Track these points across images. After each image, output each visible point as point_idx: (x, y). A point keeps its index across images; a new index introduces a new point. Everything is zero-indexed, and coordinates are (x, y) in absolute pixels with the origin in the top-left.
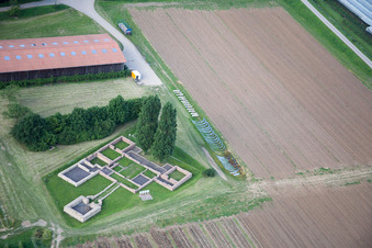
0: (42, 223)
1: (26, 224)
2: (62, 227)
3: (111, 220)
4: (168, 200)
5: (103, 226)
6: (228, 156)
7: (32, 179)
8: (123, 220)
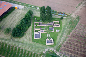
0: (47, 50)
1: (44, 52)
2: (52, 48)
3: (58, 40)
4: (62, 29)
5: (59, 42)
6: (59, 13)
7: (30, 43)
8: (60, 39)
